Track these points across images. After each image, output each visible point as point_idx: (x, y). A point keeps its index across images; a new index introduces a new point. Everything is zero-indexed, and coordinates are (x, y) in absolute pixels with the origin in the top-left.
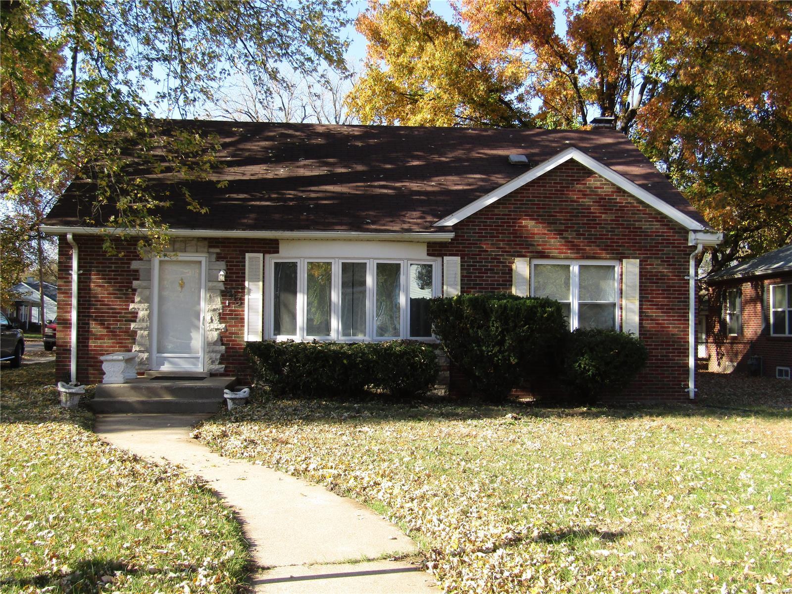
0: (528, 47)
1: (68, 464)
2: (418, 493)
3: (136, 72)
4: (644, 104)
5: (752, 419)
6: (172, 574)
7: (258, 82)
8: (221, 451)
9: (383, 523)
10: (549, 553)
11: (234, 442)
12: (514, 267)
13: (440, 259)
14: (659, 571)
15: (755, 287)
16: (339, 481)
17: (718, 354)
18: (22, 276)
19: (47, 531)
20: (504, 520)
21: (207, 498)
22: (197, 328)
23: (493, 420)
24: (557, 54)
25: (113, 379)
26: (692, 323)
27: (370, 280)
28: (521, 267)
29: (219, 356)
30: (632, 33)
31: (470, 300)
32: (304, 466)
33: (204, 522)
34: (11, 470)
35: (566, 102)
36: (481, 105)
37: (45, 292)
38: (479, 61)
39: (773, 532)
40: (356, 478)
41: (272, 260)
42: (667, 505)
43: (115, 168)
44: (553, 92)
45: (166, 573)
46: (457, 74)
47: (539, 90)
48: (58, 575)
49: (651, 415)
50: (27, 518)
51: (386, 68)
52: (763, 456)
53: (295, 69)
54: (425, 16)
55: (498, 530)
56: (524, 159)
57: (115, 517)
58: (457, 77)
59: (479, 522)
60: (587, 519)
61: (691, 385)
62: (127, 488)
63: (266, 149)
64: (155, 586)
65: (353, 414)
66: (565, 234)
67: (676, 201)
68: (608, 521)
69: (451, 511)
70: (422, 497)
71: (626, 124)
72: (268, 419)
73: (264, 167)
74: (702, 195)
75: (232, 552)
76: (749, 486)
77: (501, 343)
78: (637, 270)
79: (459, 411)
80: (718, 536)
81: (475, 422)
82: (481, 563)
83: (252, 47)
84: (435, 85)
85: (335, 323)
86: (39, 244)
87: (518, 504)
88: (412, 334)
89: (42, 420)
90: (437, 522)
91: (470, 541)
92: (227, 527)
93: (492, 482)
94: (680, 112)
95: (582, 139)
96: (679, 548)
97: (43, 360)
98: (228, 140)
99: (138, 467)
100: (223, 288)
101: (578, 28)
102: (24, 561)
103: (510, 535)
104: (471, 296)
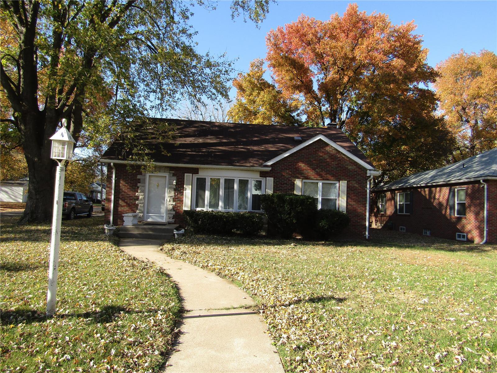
0: (302, 94)
1: (105, 260)
2: (256, 278)
3: (143, 98)
4: (348, 119)
5: (393, 248)
6: (146, 314)
7: (192, 103)
8: (171, 256)
9: (240, 291)
10: (314, 307)
11: (177, 253)
12: (295, 182)
13: (265, 178)
14: (363, 318)
15: (391, 194)
16: (221, 271)
17: (375, 220)
18: (94, 181)
19: (92, 291)
20: (293, 291)
21: (164, 278)
22: (164, 204)
23: (286, 246)
24: (314, 98)
25: (127, 224)
26: (368, 208)
27: (236, 187)
28: (298, 183)
29: (172, 216)
30: (344, 90)
31: (277, 196)
32: (206, 264)
33: (162, 289)
34: (80, 262)
35: (317, 117)
36: (282, 117)
37: (103, 187)
38: (282, 99)
39: (410, 299)
40: (229, 270)
41: (196, 177)
42: (363, 286)
43: (132, 136)
44: (312, 113)
45: (143, 313)
46: (273, 104)
47: (305, 112)
48: (95, 313)
49: (352, 245)
50: (84, 285)
51: (244, 101)
52: (401, 265)
53: (208, 98)
54: (261, 80)
55: (290, 296)
56: (300, 138)
57: (123, 285)
58: (273, 105)
59: (282, 292)
60: (329, 292)
61: (367, 233)
62: (129, 272)
63: (195, 131)
64: (138, 319)
65: (227, 242)
66: (317, 170)
67: (362, 157)
68: (338, 293)
69: (270, 286)
70: (257, 280)
71: (341, 126)
72: (192, 243)
73: (193, 138)
74: (371, 156)
75: (174, 303)
76: (398, 278)
77: (289, 214)
78: (346, 185)
79: (272, 242)
80: (387, 301)
81: (278, 247)
82: (284, 311)
83: (190, 89)
84: (264, 108)
85: (221, 204)
86: (102, 168)
87: (299, 284)
88: (252, 209)
89: (97, 240)
90: (264, 292)
91: (279, 301)
92: (172, 291)
93: (287, 274)
94: (362, 122)
95: (324, 131)
96: (371, 306)
97: (100, 215)
98: (179, 127)
99: (135, 262)
100: (175, 188)
101: (323, 87)
102: (80, 305)
103: (296, 298)
104: (277, 194)
